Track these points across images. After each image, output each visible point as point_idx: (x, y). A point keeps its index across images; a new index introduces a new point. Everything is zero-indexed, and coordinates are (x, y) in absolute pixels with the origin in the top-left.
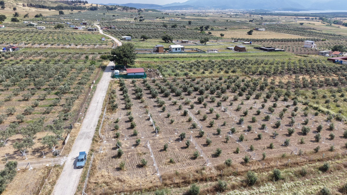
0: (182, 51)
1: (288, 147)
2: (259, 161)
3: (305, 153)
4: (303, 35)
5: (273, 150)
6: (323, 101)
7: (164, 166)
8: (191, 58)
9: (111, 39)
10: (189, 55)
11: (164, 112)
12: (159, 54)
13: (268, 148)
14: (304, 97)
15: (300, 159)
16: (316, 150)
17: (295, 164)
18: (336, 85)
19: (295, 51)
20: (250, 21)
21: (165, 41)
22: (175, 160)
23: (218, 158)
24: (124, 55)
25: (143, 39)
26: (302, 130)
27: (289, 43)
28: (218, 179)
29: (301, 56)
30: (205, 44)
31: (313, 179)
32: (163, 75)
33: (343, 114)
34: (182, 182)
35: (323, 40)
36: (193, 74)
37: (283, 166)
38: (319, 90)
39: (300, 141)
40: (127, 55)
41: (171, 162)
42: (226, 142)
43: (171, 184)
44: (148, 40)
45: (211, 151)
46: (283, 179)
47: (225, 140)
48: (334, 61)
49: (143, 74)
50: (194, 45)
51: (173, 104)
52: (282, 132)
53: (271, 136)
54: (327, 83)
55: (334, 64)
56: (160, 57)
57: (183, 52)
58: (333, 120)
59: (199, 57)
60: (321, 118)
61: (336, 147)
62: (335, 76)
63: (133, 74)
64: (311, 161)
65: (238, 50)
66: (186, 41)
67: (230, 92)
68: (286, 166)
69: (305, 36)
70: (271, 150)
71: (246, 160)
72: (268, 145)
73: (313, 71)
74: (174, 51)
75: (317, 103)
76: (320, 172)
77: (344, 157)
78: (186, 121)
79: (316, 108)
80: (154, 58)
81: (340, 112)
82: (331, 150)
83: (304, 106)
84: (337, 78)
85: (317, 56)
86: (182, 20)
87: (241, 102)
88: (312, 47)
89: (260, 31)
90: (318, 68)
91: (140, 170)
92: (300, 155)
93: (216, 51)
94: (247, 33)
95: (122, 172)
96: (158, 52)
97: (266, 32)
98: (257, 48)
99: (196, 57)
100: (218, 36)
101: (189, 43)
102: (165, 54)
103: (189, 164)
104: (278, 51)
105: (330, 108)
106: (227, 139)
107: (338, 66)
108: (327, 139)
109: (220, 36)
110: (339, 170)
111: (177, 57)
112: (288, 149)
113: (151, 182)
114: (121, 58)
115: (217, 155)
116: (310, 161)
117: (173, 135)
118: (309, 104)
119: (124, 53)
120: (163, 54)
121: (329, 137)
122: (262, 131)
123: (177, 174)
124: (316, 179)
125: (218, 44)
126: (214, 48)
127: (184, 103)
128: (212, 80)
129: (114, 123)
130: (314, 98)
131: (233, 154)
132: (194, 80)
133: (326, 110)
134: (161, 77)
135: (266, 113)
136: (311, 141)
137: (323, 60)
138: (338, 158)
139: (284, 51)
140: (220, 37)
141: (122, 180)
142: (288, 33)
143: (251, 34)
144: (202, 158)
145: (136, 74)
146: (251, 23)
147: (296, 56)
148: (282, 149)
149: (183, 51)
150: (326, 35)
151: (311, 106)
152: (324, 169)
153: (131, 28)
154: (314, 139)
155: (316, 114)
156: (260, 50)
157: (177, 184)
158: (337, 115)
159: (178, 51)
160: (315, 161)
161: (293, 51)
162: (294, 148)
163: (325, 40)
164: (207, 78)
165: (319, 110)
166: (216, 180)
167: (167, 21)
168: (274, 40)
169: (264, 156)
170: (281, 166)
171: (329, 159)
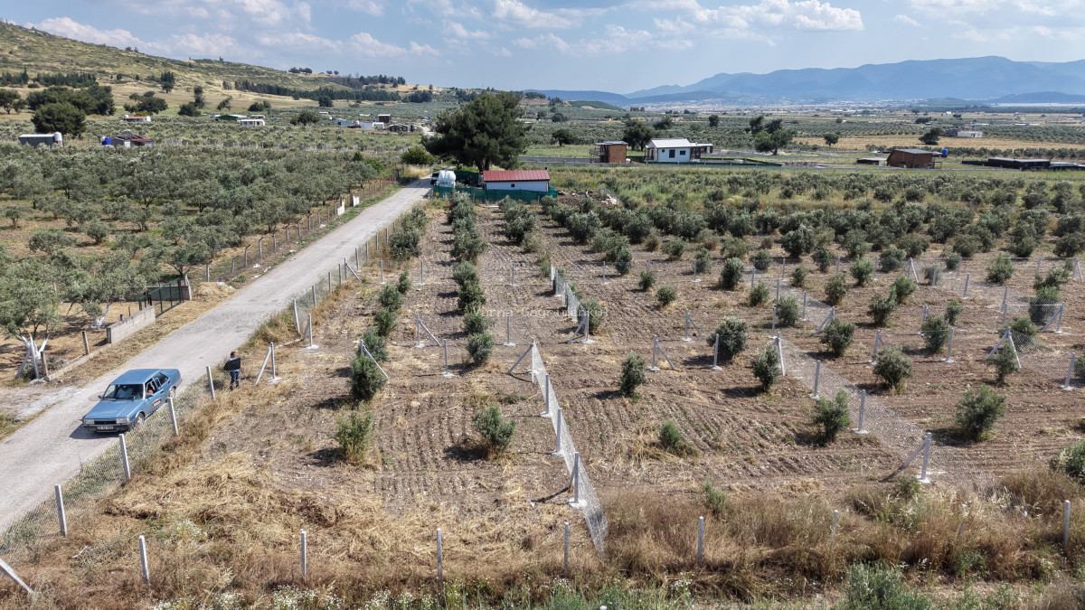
0: (694, 160)
7: (620, 462)
11: (627, 274)
22: (688, 438)
23: (980, 451)
24: (480, 126)
28: (1047, 563)
30: (775, 154)
34: (763, 563)
40: (490, 124)
41: (668, 441)
42: (996, 382)
43: (673, 569)
44: (576, 146)
45: (920, 414)
47: (991, 375)
63: (508, 186)
65: (904, 163)
66: (705, 148)
89: (966, 137)
91: (467, 471)
93: (820, 166)
95: (344, 470)
97: (988, 141)
98: (974, 164)
101: (715, 154)
102: (631, 168)
103: (786, 467)
104: (1064, 168)
109: (823, 144)
113: (527, 544)
117: (672, 345)
119: (479, 119)
120: (623, 168)
123: (714, 508)
134: (615, 201)
141: (329, 514)
144: (872, 441)
145: (518, 186)
149: (698, 161)
157: (724, 568)
159: (678, 157)
164: (806, 208)
166: (1036, 574)
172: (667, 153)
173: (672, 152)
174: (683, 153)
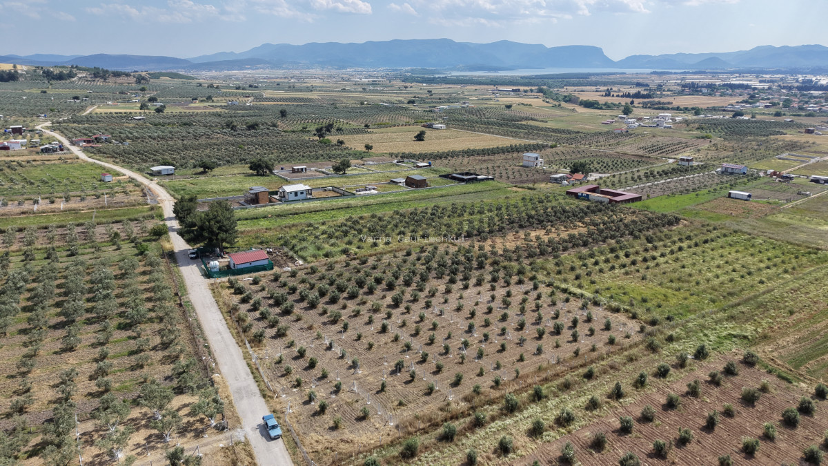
0: (309, 197)
1: (543, 356)
2: (513, 380)
3: (564, 360)
4: (516, 135)
5: (525, 362)
6: (571, 276)
7: (393, 412)
8: (333, 212)
9: (124, 175)
10: (326, 204)
11: (348, 330)
12: (263, 209)
13: (518, 361)
14: (545, 273)
15: (559, 368)
16: (576, 353)
17: (555, 375)
18: (585, 244)
19: (511, 177)
20: (409, 102)
21: (258, 172)
22: (404, 401)
23: (460, 387)
24: (220, 228)
25: (202, 169)
26: (554, 328)
27: (497, 157)
28: (471, 412)
29: (523, 188)
30: (344, 173)
31: (579, 389)
32: (304, 259)
33: (601, 294)
34: (429, 426)
35: (552, 147)
36: (357, 250)
37: (543, 380)
38: (564, 256)
39: (555, 344)
41: (401, 404)
42: (462, 363)
43: (416, 432)
44: (217, 171)
45: (447, 379)
46: (546, 397)
47: (460, 360)
48: (576, 195)
49: (266, 262)
50: (322, 178)
51: (353, 314)
52: (529, 334)
53: (517, 344)
54: (573, 242)
55: (576, 202)
56: (270, 216)
57: (310, 199)
58: (590, 305)
59: (348, 207)
60: (575, 304)
61: (599, 345)
62: (582, 227)
63: (248, 265)
64: (573, 368)
65: (413, 184)
66: (302, 169)
67: (434, 278)
68: (546, 380)
69: (520, 137)
70: (522, 363)
71: (497, 382)
72: (518, 357)
73: (549, 221)
74: (292, 197)
75: (565, 281)
76: (586, 380)
77: (609, 356)
78: (389, 341)
79: (565, 291)
80: (257, 218)
81: (597, 292)
82: (593, 349)
83: (548, 288)
84: (586, 229)
85: (550, 185)
86: (258, 104)
87: (459, 295)
88: (536, 165)
89: (437, 129)
90: (555, 212)
91: (364, 424)
92: (558, 363)
93: (374, 189)
94: (415, 137)
95: (340, 431)
96: (258, 203)
97: (448, 133)
98: (446, 176)
99: (342, 208)
100: (359, 149)
101: (308, 173)
102: (276, 207)
103: (425, 403)
104: (483, 180)
105: (583, 287)
106: (463, 358)
107: (584, 204)
108: (587, 335)
109: (364, 150)
110: (605, 373)
111: (305, 213)
112: (542, 358)
113: (388, 435)
114: (212, 235)
115: (456, 384)
116: (571, 369)
117: (382, 367)
118: (555, 285)
120: (271, 207)
121: (589, 333)
122: (503, 337)
123: (417, 418)
124: (582, 389)
125: (370, 170)
126: (364, 181)
127: (370, 310)
128: (395, 257)
129: (275, 364)
130: (559, 272)
131: (477, 378)
132: (364, 262)
133: (578, 291)
134: (301, 262)
135: (500, 308)
136: (568, 342)
137: (559, 195)
138: (603, 359)
139: (493, 179)
140: (364, 152)
141: (349, 441)
142: (489, 132)
143: (423, 140)
144: (439, 391)
145: (253, 264)
146: (411, 106)
147: (515, 189)
148: (535, 358)
149: (311, 197)
150: (556, 132)
151: (558, 288)
152: (589, 376)
153: (150, 137)
154: (571, 339)
155: (567, 300)
156: (451, 180)
157: (424, 429)
158: (594, 298)
159: (300, 196)
160: (577, 367)
161: (508, 178)
162: (549, 355)
163: (556, 146)
164: (385, 253)
165: (570, 293)
166: (469, 415)
167: (221, 107)
168: (469, 153)
169: (518, 372)
170: (540, 381)
171: (592, 362)
172: (293, 194)
173: (296, 194)
174: (302, 193)
